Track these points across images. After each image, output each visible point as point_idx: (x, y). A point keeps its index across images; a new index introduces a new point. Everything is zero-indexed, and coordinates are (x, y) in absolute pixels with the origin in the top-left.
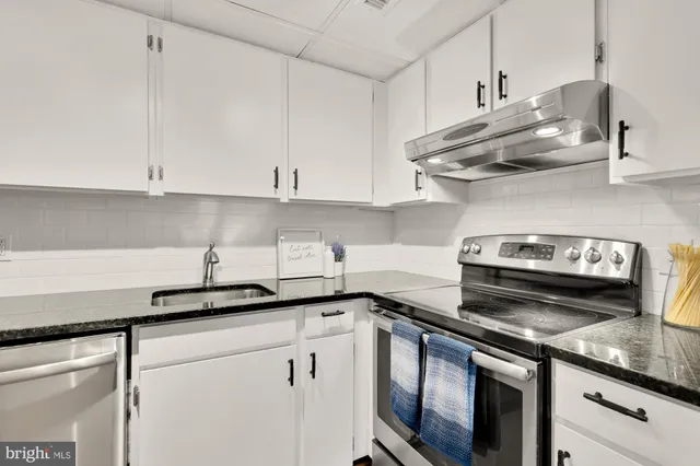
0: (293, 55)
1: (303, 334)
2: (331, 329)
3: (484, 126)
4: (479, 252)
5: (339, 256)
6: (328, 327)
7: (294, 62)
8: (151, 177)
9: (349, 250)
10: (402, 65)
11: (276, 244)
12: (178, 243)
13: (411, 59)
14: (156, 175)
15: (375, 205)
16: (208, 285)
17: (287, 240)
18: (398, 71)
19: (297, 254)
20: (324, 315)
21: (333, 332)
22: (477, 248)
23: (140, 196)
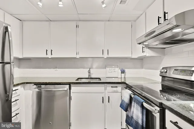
0: (107, 21)
1: (106, 91)
2: (114, 91)
3: (154, 32)
4: (166, 72)
5: (123, 72)
6: (113, 90)
7: (107, 22)
8: (77, 54)
9: (126, 70)
10: (139, 15)
11: (106, 68)
12: (84, 68)
13: (142, 13)
14: (78, 54)
15: (132, 57)
16: (89, 77)
17: (108, 67)
18: (139, 17)
19: (111, 71)
20: (112, 87)
21: (115, 92)
22: (166, 71)
23: (75, 58)
